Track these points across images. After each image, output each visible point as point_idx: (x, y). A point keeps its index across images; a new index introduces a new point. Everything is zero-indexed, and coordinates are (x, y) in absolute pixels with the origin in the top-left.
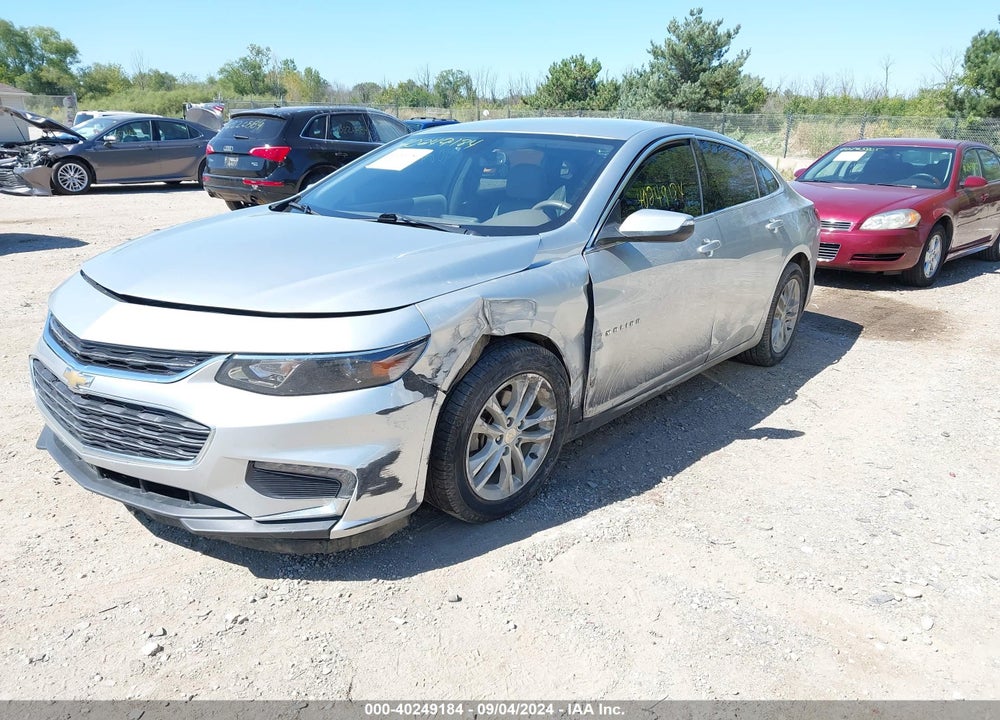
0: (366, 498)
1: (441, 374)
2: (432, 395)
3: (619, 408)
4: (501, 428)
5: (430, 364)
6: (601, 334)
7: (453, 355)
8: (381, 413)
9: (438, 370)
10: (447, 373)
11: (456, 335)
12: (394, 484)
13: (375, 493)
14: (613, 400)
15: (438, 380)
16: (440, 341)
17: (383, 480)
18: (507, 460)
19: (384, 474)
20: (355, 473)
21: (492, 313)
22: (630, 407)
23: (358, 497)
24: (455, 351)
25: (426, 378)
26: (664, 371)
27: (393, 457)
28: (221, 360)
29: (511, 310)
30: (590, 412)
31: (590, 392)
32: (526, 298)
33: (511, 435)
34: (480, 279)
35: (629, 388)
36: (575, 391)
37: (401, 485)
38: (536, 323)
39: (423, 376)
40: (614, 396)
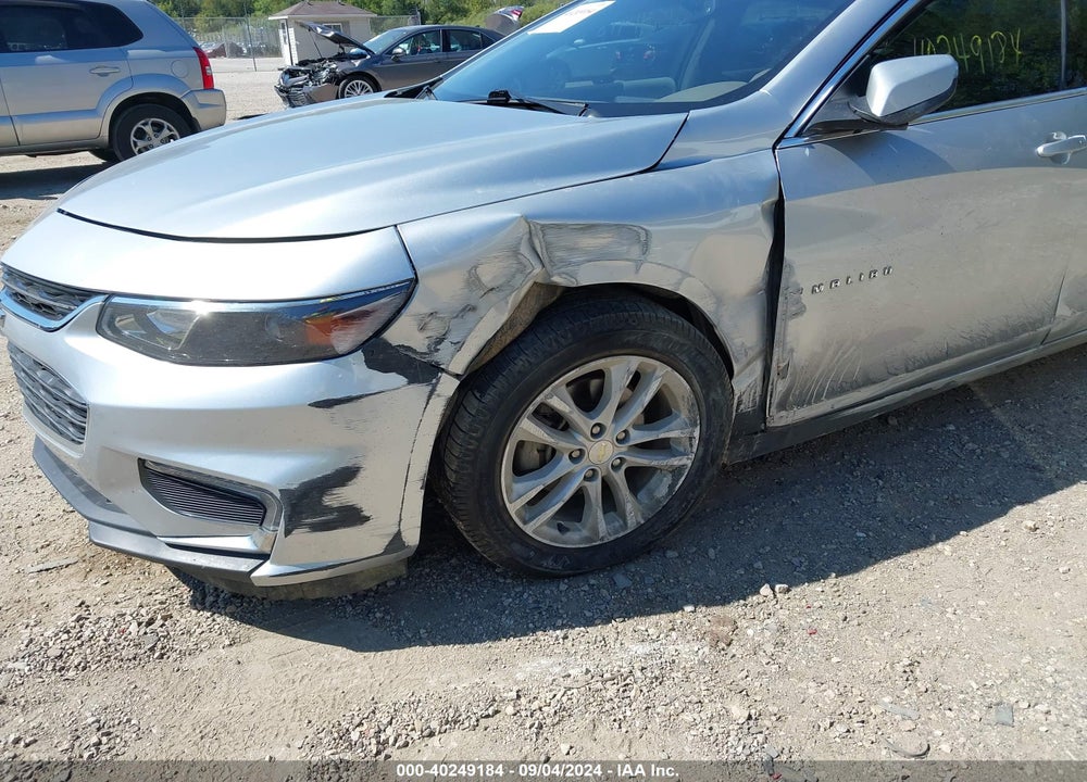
0: (300, 535)
1: (445, 347)
2: (426, 380)
3: (851, 411)
4: (581, 439)
5: (422, 329)
6: (800, 291)
7: (470, 316)
8: (318, 405)
9: (440, 340)
10: (459, 345)
11: (473, 280)
12: (352, 516)
13: (316, 528)
14: (832, 401)
15: (441, 356)
16: (439, 291)
17: (331, 510)
18: (594, 490)
19: (330, 500)
20: (278, 495)
21: (548, 246)
22: (874, 412)
23: (288, 532)
24: (473, 309)
25: (415, 351)
26: (948, 356)
27: (346, 475)
28: (98, 301)
29: (589, 242)
30: (779, 419)
31: (780, 387)
32: (625, 221)
33: (602, 452)
34: (541, 185)
35: (869, 382)
36: (745, 382)
37: (367, 519)
38: (646, 266)
39: (409, 349)
40: (833, 394)
